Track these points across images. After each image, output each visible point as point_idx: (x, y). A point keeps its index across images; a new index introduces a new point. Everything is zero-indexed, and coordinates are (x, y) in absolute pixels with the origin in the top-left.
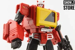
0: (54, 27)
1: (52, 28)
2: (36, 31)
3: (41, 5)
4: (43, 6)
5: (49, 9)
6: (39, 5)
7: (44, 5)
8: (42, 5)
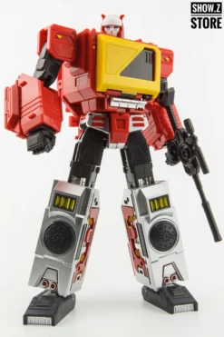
0: (151, 96)
2: (97, 107)
3: (112, 29)
4: (118, 30)
5: (139, 40)
7: (121, 28)
8: (116, 27)
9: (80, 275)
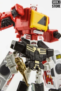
1: (43, 31)
2: (29, 33)
3: (34, 8)
5: (41, 13)
6: (32, 7)
7: (36, 8)
8: (35, 7)
9: (7, 85)
